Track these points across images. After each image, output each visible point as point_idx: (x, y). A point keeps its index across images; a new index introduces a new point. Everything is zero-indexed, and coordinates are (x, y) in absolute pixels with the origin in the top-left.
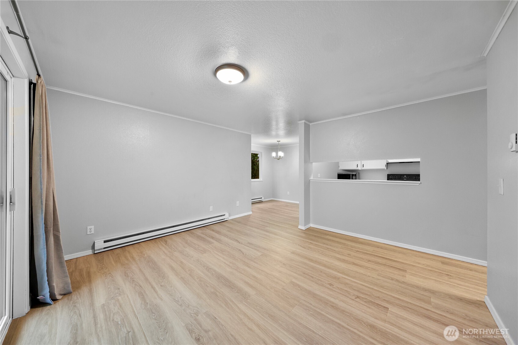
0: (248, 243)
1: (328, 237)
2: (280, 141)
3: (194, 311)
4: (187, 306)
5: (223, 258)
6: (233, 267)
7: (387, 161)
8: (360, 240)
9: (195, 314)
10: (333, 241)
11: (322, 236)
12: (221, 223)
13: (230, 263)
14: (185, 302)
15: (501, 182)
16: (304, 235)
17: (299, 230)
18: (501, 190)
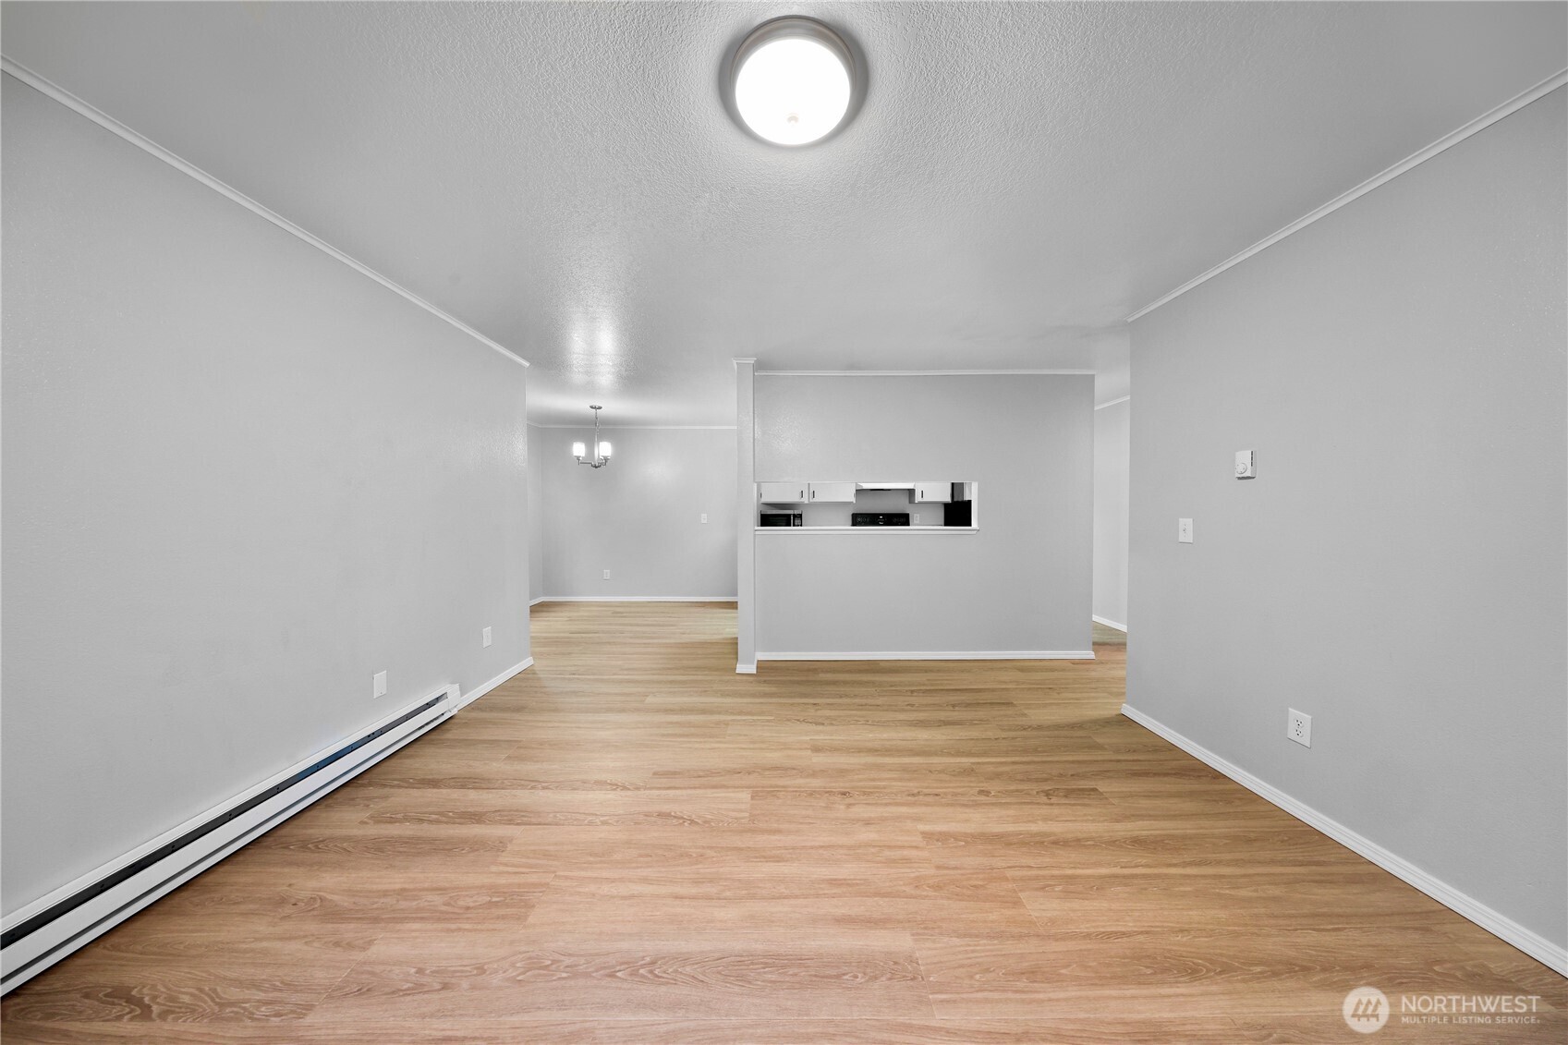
0: (655, 774)
1: (822, 676)
2: (600, 408)
5: (645, 880)
6: (728, 894)
7: (857, 484)
8: (881, 664)
10: (845, 683)
11: (811, 678)
12: (432, 736)
13: (696, 882)
15: (1186, 523)
16: (774, 689)
17: (745, 678)
18: (1187, 536)
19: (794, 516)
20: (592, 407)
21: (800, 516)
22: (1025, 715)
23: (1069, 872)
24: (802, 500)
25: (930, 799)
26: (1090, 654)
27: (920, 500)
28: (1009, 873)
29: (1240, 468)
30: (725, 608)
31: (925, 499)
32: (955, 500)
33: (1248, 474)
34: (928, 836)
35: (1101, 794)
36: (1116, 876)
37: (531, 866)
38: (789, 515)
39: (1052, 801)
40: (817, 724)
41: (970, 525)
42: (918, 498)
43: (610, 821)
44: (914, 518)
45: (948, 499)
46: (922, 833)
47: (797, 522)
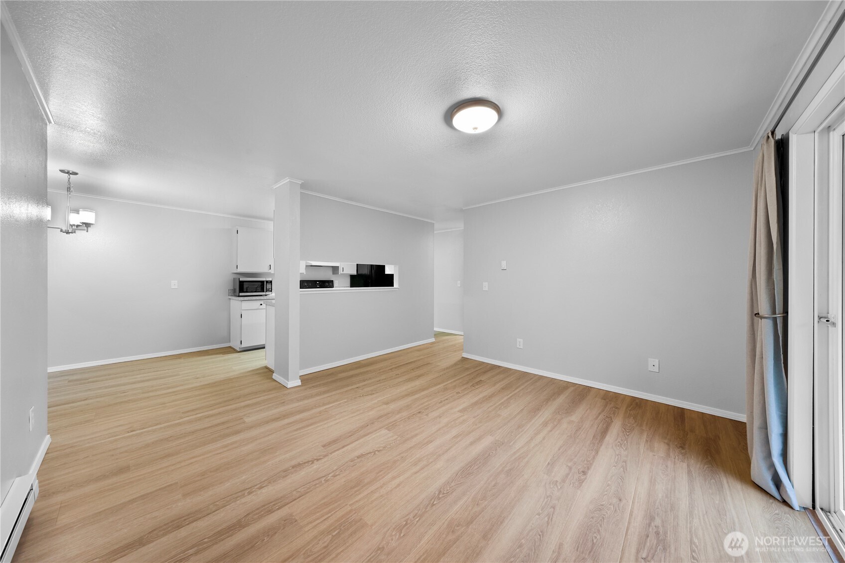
3: (552, 487)
4: (549, 498)
9: (556, 484)
14: (544, 504)
15: (486, 284)
16: (323, 389)
17: (294, 390)
18: (486, 288)
19: (267, 282)
20: (62, 171)
21: (271, 282)
22: (438, 366)
23: (500, 402)
24: (270, 271)
25: (446, 401)
26: (433, 340)
27: (342, 272)
28: (490, 409)
29: (503, 266)
30: (201, 356)
31: (344, 272)
32: (359, 273)
33: (505, 268)
34: (460, 411)
35: (483, 381)
36: (509, 398)
37: (329, 512)
38: (263, 282)
39: (476, 387)
40: (371, 394)
41: (392, 285)
42: (341, 271)
43: (337, 474)
44: (336, 284)
45: (355, 273)
46: (458, 411)
47: (269, 286)
